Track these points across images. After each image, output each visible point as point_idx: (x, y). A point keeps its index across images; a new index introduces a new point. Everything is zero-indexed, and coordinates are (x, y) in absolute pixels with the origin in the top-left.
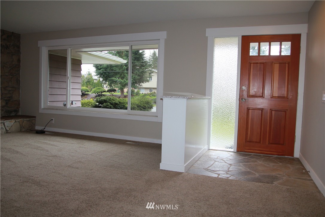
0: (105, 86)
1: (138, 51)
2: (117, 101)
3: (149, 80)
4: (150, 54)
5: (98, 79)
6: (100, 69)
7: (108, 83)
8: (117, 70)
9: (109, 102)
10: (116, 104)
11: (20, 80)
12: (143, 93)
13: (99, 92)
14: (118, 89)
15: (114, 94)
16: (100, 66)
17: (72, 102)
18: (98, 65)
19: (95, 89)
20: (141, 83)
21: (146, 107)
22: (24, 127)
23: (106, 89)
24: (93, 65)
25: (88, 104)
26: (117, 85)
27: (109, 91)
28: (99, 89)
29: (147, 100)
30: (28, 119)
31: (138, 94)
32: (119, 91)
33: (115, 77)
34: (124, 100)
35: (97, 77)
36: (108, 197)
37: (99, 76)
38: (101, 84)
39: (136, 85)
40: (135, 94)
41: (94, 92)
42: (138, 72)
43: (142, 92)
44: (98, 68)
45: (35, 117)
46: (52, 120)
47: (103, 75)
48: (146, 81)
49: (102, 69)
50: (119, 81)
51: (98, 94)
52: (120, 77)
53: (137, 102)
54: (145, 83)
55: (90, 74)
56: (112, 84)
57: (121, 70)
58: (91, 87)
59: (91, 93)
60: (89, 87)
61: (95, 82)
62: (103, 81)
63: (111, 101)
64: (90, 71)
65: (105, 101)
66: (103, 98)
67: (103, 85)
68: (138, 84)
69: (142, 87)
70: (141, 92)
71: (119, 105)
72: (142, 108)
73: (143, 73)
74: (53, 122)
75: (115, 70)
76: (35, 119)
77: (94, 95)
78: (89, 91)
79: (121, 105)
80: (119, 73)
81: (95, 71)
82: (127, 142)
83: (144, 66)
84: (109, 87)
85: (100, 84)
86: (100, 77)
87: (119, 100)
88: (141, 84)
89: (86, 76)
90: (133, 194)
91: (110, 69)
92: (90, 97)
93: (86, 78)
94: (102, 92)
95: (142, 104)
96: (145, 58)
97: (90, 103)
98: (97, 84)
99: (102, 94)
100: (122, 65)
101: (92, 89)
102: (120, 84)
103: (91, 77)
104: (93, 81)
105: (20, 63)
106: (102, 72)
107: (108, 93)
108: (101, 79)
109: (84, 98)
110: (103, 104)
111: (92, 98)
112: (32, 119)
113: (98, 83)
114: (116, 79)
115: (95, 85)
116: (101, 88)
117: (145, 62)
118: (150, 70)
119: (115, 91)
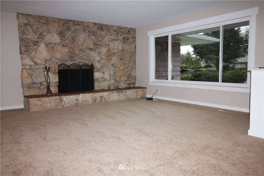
0: (201, 63)
1: (233, 29)
2: (211, 75)
3: (245, 55)
4: (246, 30)
5: (196, 57)
6: (197, 49)
7: (205, 61)
8: (213, 48)
9: (204, 76)
10: (210, 77)
11: (136, 61)
12: (238, 68)
13: (197, 69)
14: (213, 65)
15: (210, 69)
16: (197, 46)
17: (173, 77)
18: (195, 45)
19: (193, 66)
20: (236, 58)
21: (238, 80)
22: (139, 95)
23: (203, 66)
24: (191, 46)
25: (187, 78)
26: (213, 61)
27: (205, 67)
28: (197, 66)
29: (240, 73)
30: (141, 89)
31: (233, 68)
32: (214, 67)
33: (211, 55)
34: (217, 74)
35: (195, 55)
36: (197, 150)
37: (196, 54)
38: (199, 61)
39: (231, 60)
40: (230, 69)
41: (192, 68)
42: (233, 48)
43: (238, 66)
44: (195, 48)
45: (146, 88)
46: (158, 90)
47: (200, 54)
48: (242, 56)
49: (199, 48)
50: (215, 58)
51: (195, 70)
52: (215, 54)
53: (230, 76)
54: (240, 58)
55: (189, 54)
56: (208, 61)
57: (216, 48)
58: (190, 64)
59: (189, 69)
60: (188, 64)
61: (193, 60)
62: (200, 58)
63: (205, 75)
64: (189, 51)
65: (200, 75)
66: (198, 73)
67: (200, 62)
68: (234, 59)
69: (237, 62)
70: (236, 67)
71: (212, 78)
72: (234, 81)
73: (239, 49)
74: (159, 91)
75: (211, 49)
76: (146, 90)
77: (192, 71)
78: (188, 67)
79: (214, 78)
80: (214, 50)
81: (193, 51)
82: (218, 109)
83: (239, 42)
84: (205, 63)
85: (197, 61)
86: (197, 56)
87: (212, 74)
88: (236, 60)
89: (185, 56)
90: (219, 152)
91: (206, 48)
92: (189, 73)
93: (186, 57)
94: (199, 68)
95: (234, 77)
96: (241, 35)
97: (188, 77)
98: (194, 62)
99: (200, 69)
100: (217, 44)
101: (191, 66)
102: (215, 60)
103: (190, 56)
104: (192, 59)
105: (136, 49)
106: (199, 51)
107: (205, 69)
108: (198, 57)
109: (184, 74)
110: (198, 78)
111: (190, 73)
112: (144, 89)
113: (195, 60)
114: (212, 56)
115: (193, 63)
116: (198, 65)
117: (241, 38)
118: (246, 45)
119: (210, 66)
